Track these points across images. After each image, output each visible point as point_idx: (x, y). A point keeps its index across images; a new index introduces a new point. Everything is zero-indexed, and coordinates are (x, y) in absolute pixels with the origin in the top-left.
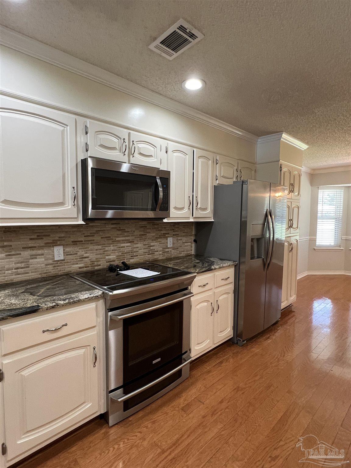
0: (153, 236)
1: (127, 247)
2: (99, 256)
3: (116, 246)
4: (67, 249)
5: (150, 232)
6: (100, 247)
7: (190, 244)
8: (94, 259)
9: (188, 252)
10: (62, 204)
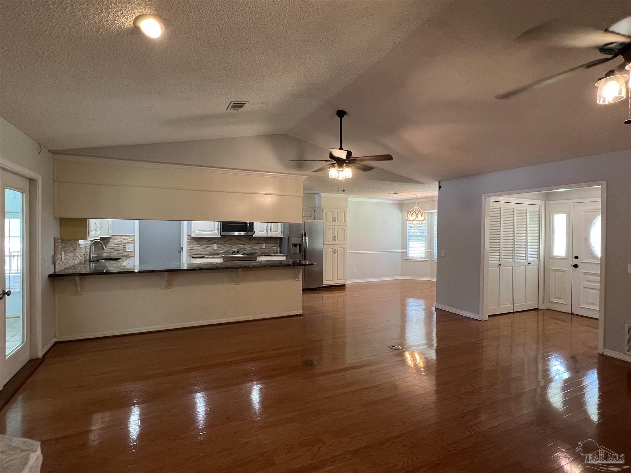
2: (229, 249)
4: (218, 246)
5: (253, 241)
6: (230, 246)
7: (276, 247)
8: (228, 250)
9: (275, 251)
10: (214, 231)
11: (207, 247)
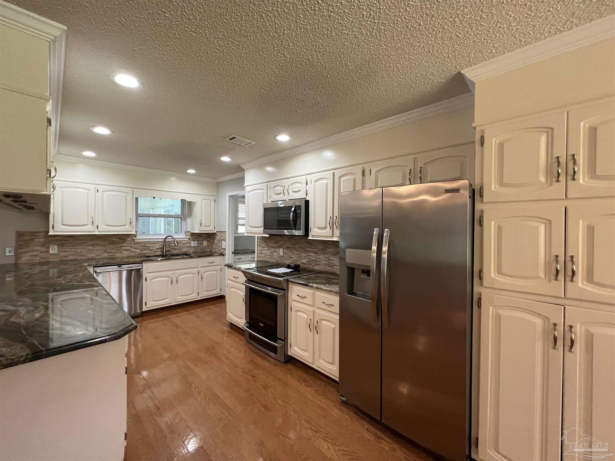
0: (332, 252)
1: (313, 256)
3: (306, 254)
4: (284, 251)
8: (295, 260)
11: (274, 252)
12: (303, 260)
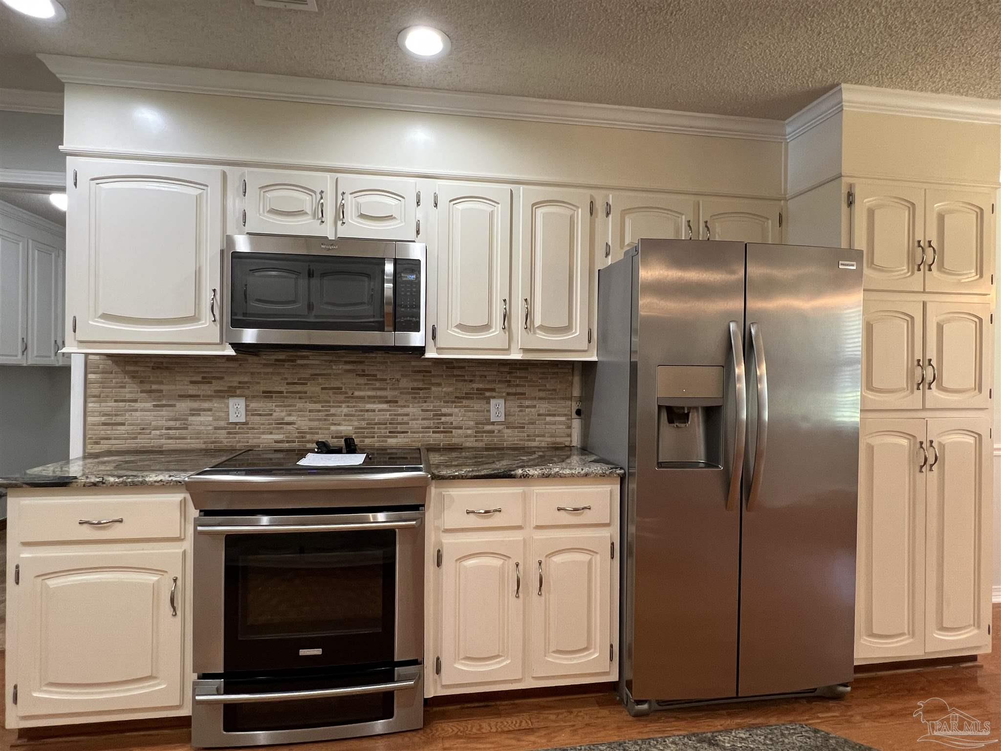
1: (379, 411)
2: (315, 424)
4: (253, 405)
6: (318, 406)
7: (563, 419)
8: (305, 428)
9: (558, 440)
10: (194, 319)
11: (195, 412)
12: (339, 425)
